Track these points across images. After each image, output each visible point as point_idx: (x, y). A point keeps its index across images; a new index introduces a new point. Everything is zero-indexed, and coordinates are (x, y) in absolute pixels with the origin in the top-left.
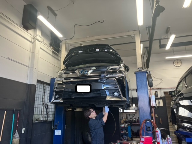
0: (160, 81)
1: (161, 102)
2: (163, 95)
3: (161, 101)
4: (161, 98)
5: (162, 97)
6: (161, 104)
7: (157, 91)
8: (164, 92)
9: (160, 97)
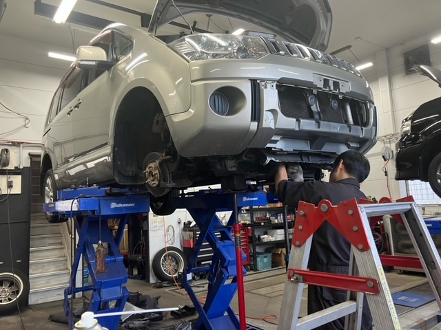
0: (21, 122)
1: (14, 184)
2: (26, 163)
3: (17, 180)
4: (16, 172)
5: (21, 167)
6: (17, 189)
7: (7, 150)
8: (29, 154)
9: (15, 167)
